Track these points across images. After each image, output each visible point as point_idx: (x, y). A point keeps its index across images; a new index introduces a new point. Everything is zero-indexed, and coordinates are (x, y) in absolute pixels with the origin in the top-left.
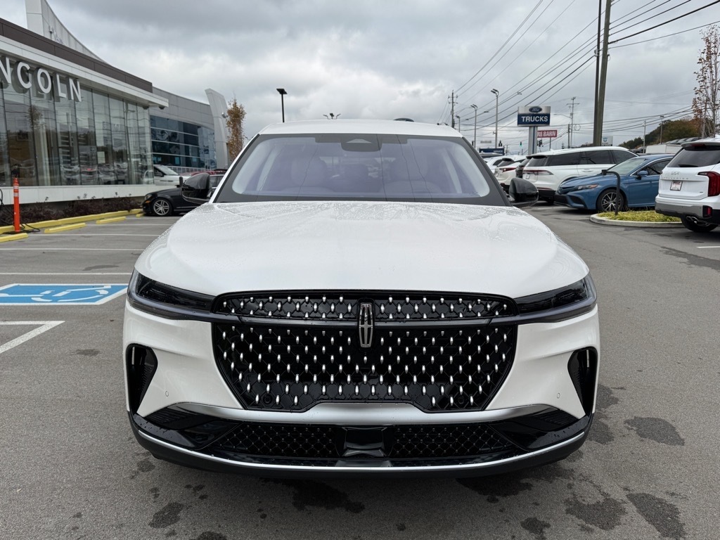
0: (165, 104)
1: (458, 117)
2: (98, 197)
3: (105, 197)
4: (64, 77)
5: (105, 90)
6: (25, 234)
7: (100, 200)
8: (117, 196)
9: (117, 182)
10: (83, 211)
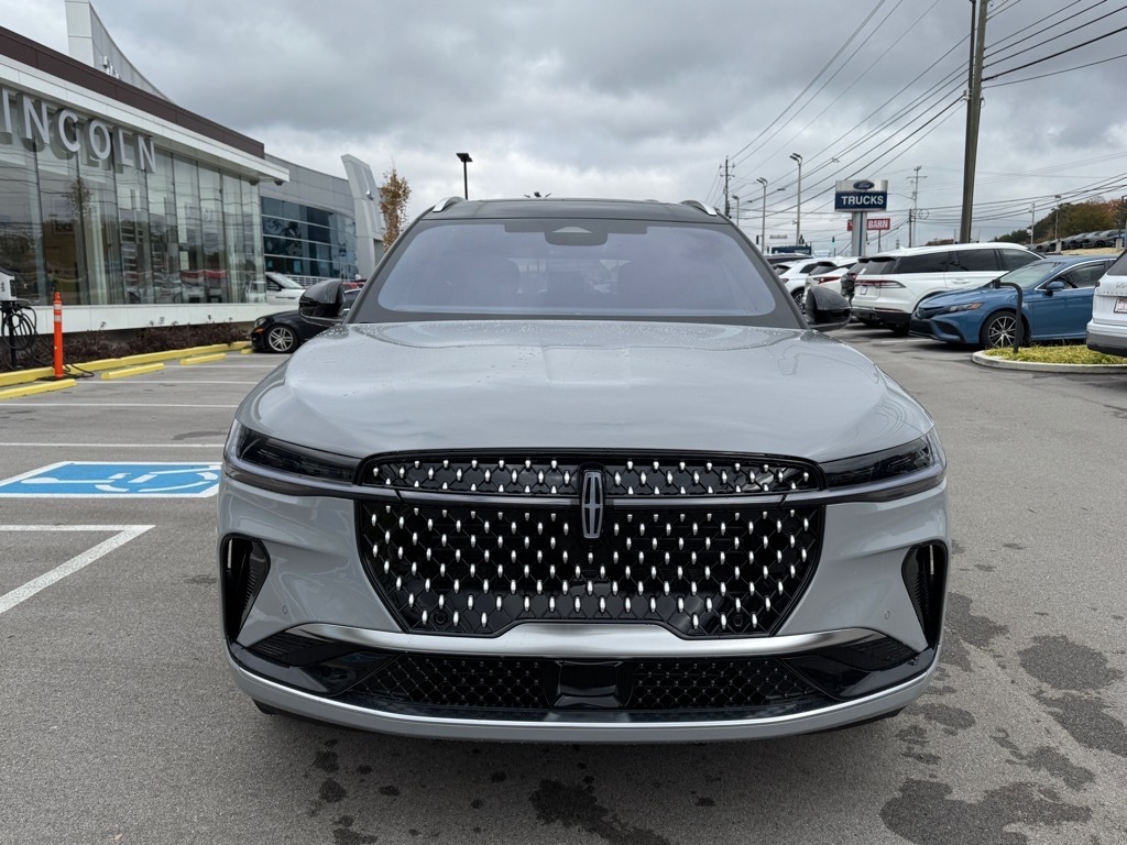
0: (285, 177)
1: (736, 198)
2: (182, 322)
3: (192, 323)
4: (130, 134)
5: (193, 154)
6: (73, 380)
7: (185, 326)
8: (211, 322)
9: (209, 299)
10: (157, 344)
